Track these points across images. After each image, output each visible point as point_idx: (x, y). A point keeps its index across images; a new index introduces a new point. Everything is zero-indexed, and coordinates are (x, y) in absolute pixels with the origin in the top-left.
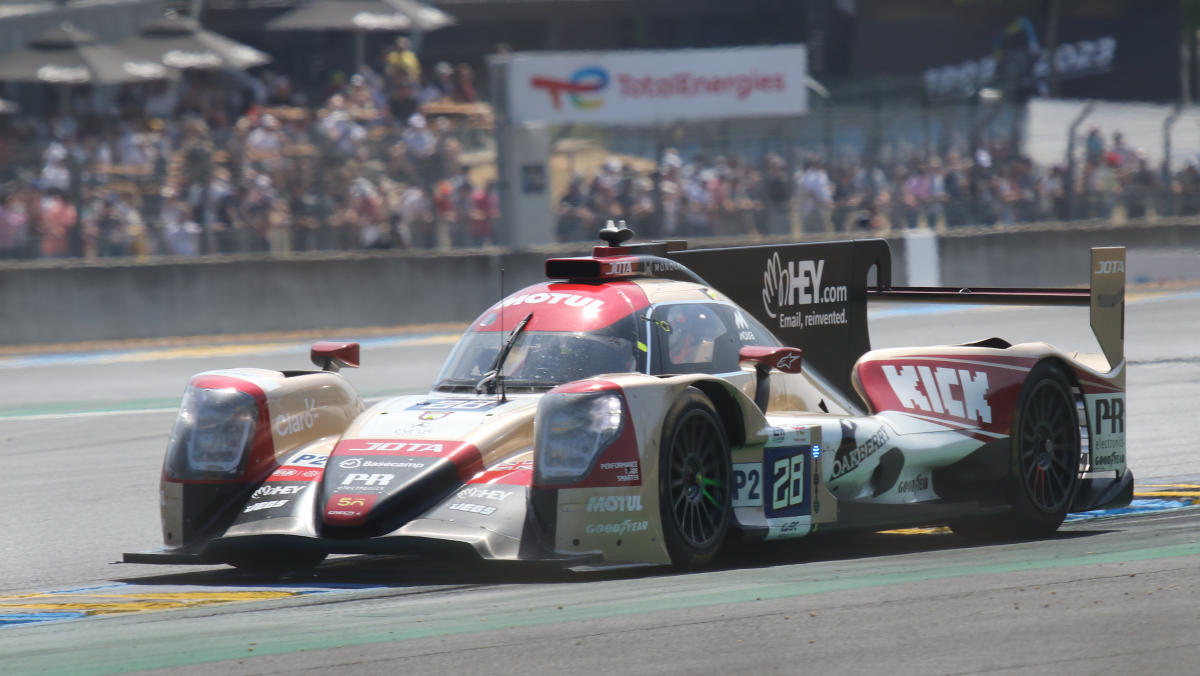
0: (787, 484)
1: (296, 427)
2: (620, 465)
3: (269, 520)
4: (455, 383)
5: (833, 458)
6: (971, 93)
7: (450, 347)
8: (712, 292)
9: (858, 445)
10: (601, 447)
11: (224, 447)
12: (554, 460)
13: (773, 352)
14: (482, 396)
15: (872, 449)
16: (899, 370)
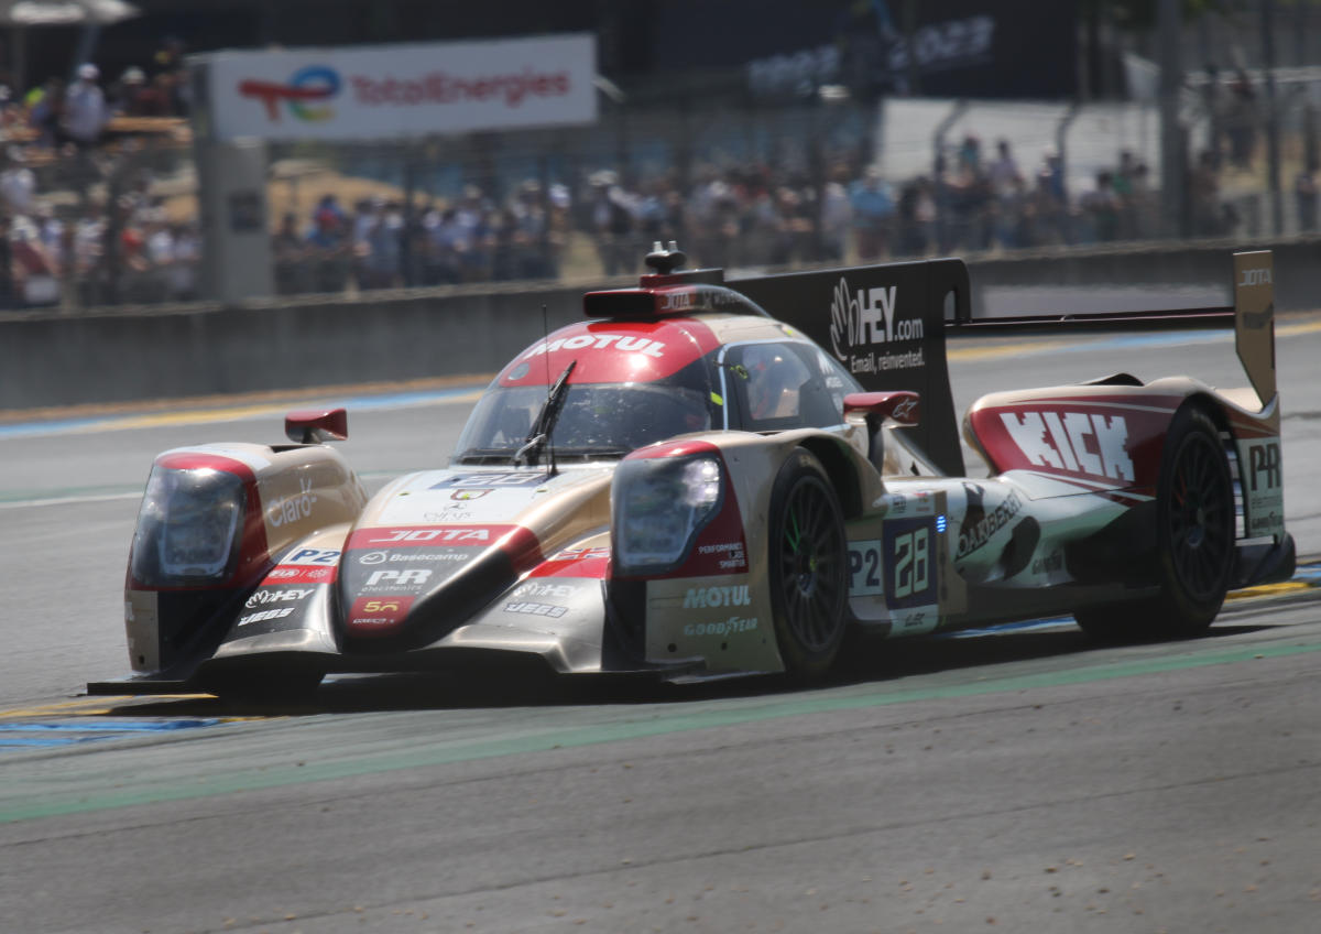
0: (910, 566)
1: (291, 515)
2: (722, 548)
3: (273, 634)
4: (484, 453)
5: (958, 531)
6: (809, 91)
7: (471, 406)
8: (787, 328)
9: (987, 514)
10: (697, 526)
11: (203, 544)
12: (635, 545)
13: (885, 399)
14: (522, 469)
15: (1002, 519)
16: (1021, 418)
